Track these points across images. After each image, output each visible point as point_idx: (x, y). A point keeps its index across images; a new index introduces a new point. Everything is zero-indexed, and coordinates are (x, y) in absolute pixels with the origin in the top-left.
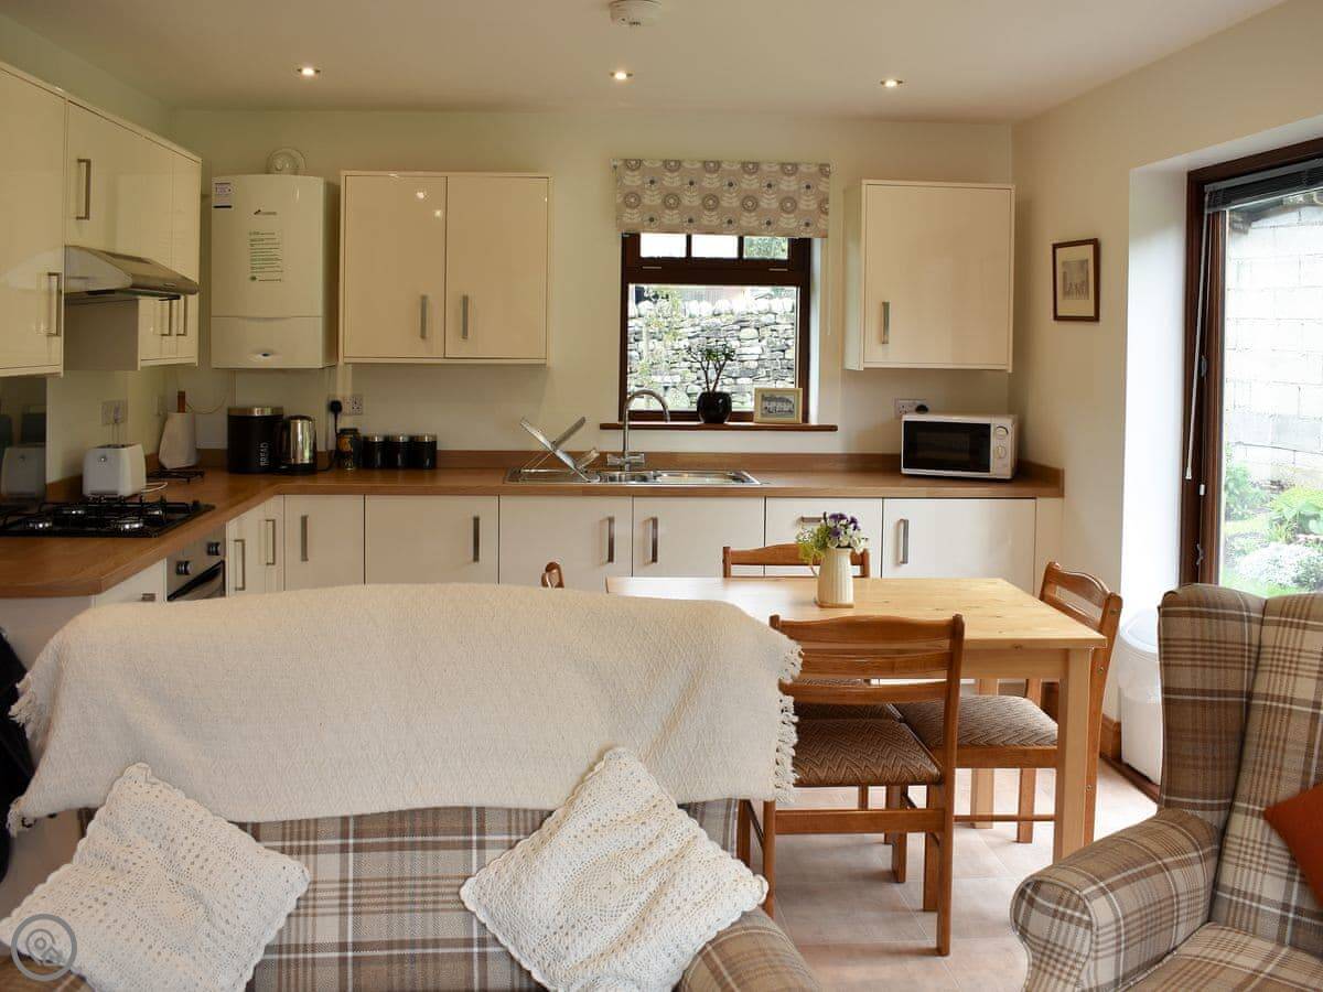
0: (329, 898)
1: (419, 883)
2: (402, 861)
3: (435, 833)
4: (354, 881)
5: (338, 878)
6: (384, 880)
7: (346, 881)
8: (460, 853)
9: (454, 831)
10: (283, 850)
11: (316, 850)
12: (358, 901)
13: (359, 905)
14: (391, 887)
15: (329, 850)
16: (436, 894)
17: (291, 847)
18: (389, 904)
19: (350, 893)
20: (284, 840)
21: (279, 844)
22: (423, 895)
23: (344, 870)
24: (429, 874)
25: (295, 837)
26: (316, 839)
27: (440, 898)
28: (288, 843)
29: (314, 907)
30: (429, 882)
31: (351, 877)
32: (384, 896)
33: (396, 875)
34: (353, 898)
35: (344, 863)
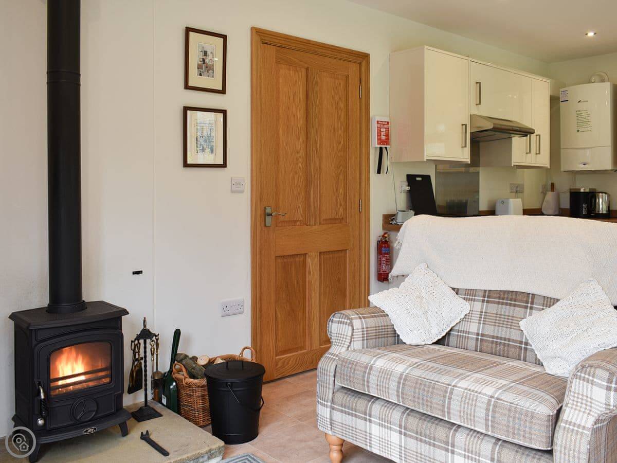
0: (476, 317)
1: (506, 317)
2: (502, 308)
3: (515, 301)
4: (485, 312)
5: (480, 310)
6: (495, 314)
7: (482, 312)
8: (523, 310)
9: (521, 301)
10: (464, 299)
11: (474, 300)
12: (485, 319)
13: (485, 321)
14: (496, 317)
15: (478, 301)
16: (512, 322)
17: (467, 298)
18: (495, 323)
19: (483, 316)
20: (465, 295)
21: (464, 296)
22: (507, 322)
23: (482, 308)
24: (511, 315)
25: (469, 294)
26: (475, 296)
27: (513, 324)
28: (466, 297)
29: (471, 319)
30: (510, 318)
31: (484, 311)
32: (494, 319)
33: (499, 313)
34: (484, 318)
35: (483, 306)
